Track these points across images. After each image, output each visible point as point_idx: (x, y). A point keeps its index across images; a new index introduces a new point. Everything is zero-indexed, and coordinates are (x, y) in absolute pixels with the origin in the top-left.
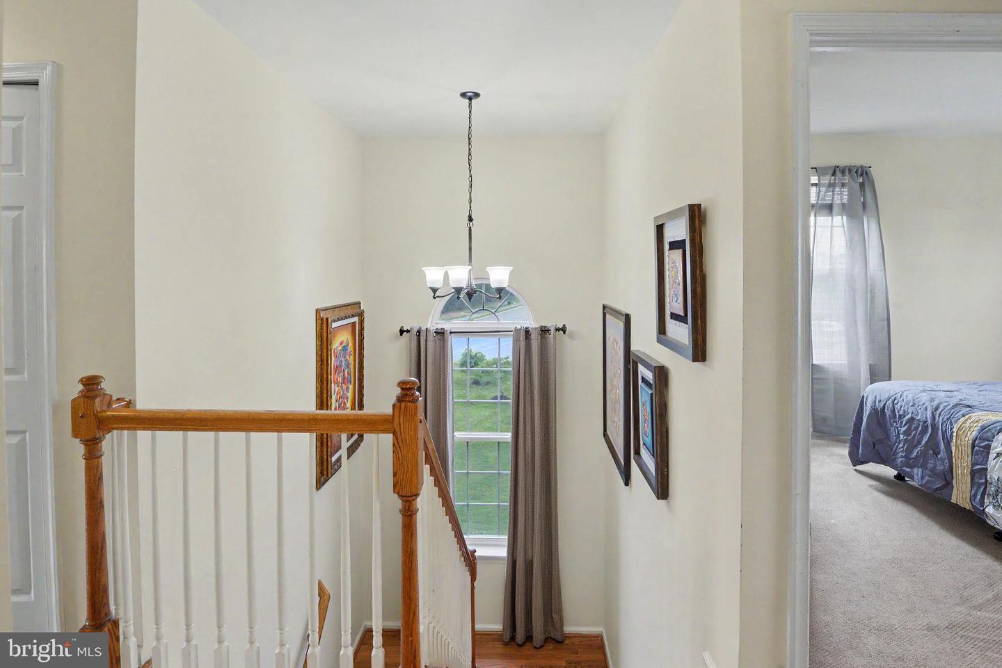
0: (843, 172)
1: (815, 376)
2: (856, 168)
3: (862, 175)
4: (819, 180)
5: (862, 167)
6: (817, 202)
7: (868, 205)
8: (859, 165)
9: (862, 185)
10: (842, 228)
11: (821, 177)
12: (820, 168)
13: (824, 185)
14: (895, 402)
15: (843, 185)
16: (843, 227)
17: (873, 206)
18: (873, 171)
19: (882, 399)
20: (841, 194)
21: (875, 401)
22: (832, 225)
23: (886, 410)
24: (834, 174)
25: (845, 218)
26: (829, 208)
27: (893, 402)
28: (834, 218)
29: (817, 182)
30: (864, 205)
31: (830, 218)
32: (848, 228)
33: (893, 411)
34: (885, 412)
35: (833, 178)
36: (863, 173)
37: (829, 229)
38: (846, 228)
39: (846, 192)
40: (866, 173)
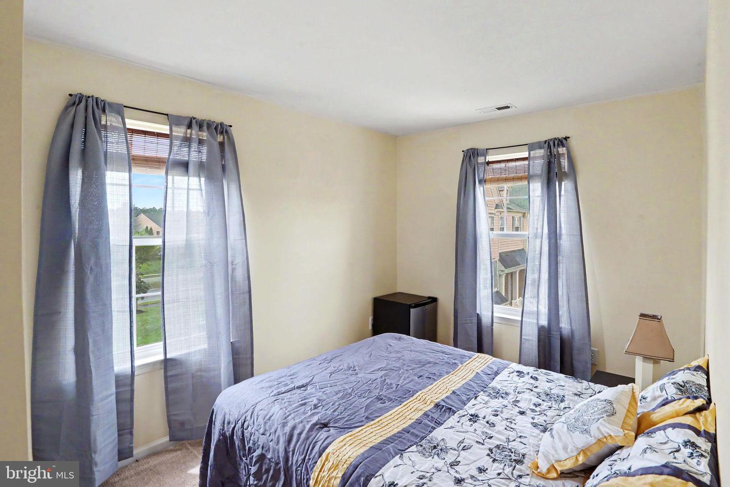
0: (201, 127)
1: (169, 374)
2: (215, 125)
3: (222, 133)
4: (171, 130)
5: (222, 124)
6: (169, 158)
7: (227, 168)
8: (220, 122)
9: (222, 144)
10: (199, 192)
11: (174, 128)
12: (172, 115)
13: (177, 137)
14: (245, 426)
15: (201, 142)
16: (201, 190)
17: (234, 170)
18: (234, 132)
19: (232, 420)
20: (200, 152)
21: (224, 423)
22: (188, 187)
23: (235, 437)
24: (190, 126)
25: (203, 179)
26: (185, 166)
27: (243, 425)
28: (191, 178)
29: (168, 132)
30: (224, 168)
31: (186, 178)
32: (207, 192)
33: (243, 440)
34: (233, 439)
35: (189, 131)
36: (222, 129)
37: (186, 191)
38: (204, 192)
39: (205, 149)
40: (227, 132)
